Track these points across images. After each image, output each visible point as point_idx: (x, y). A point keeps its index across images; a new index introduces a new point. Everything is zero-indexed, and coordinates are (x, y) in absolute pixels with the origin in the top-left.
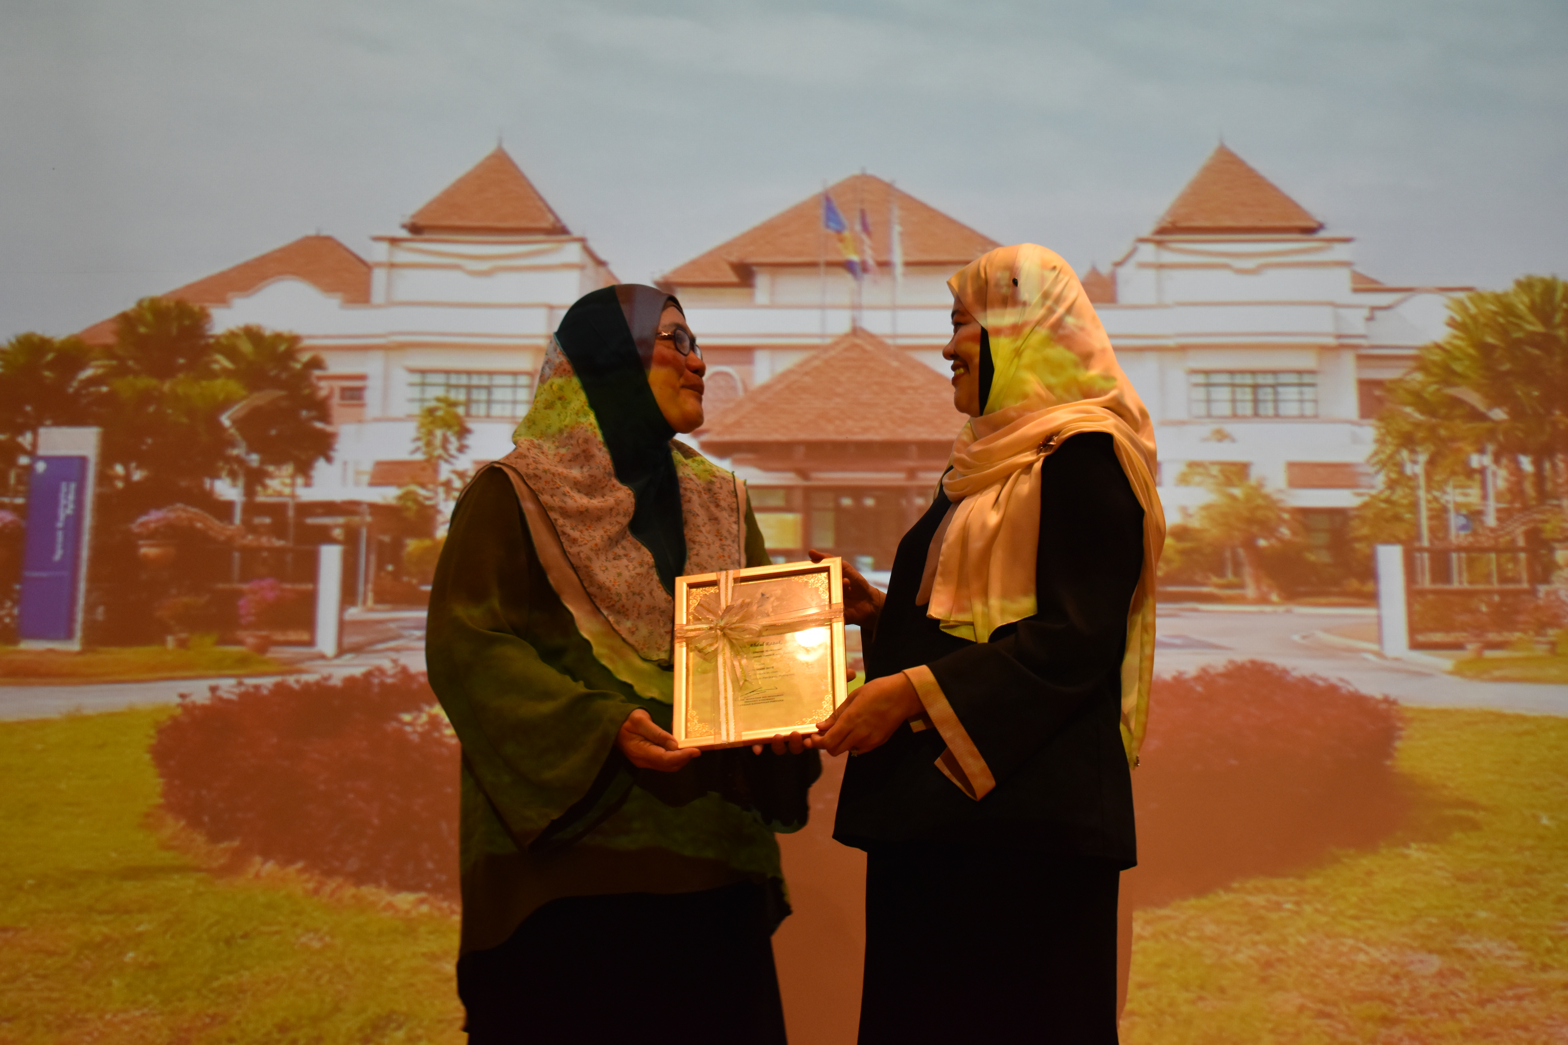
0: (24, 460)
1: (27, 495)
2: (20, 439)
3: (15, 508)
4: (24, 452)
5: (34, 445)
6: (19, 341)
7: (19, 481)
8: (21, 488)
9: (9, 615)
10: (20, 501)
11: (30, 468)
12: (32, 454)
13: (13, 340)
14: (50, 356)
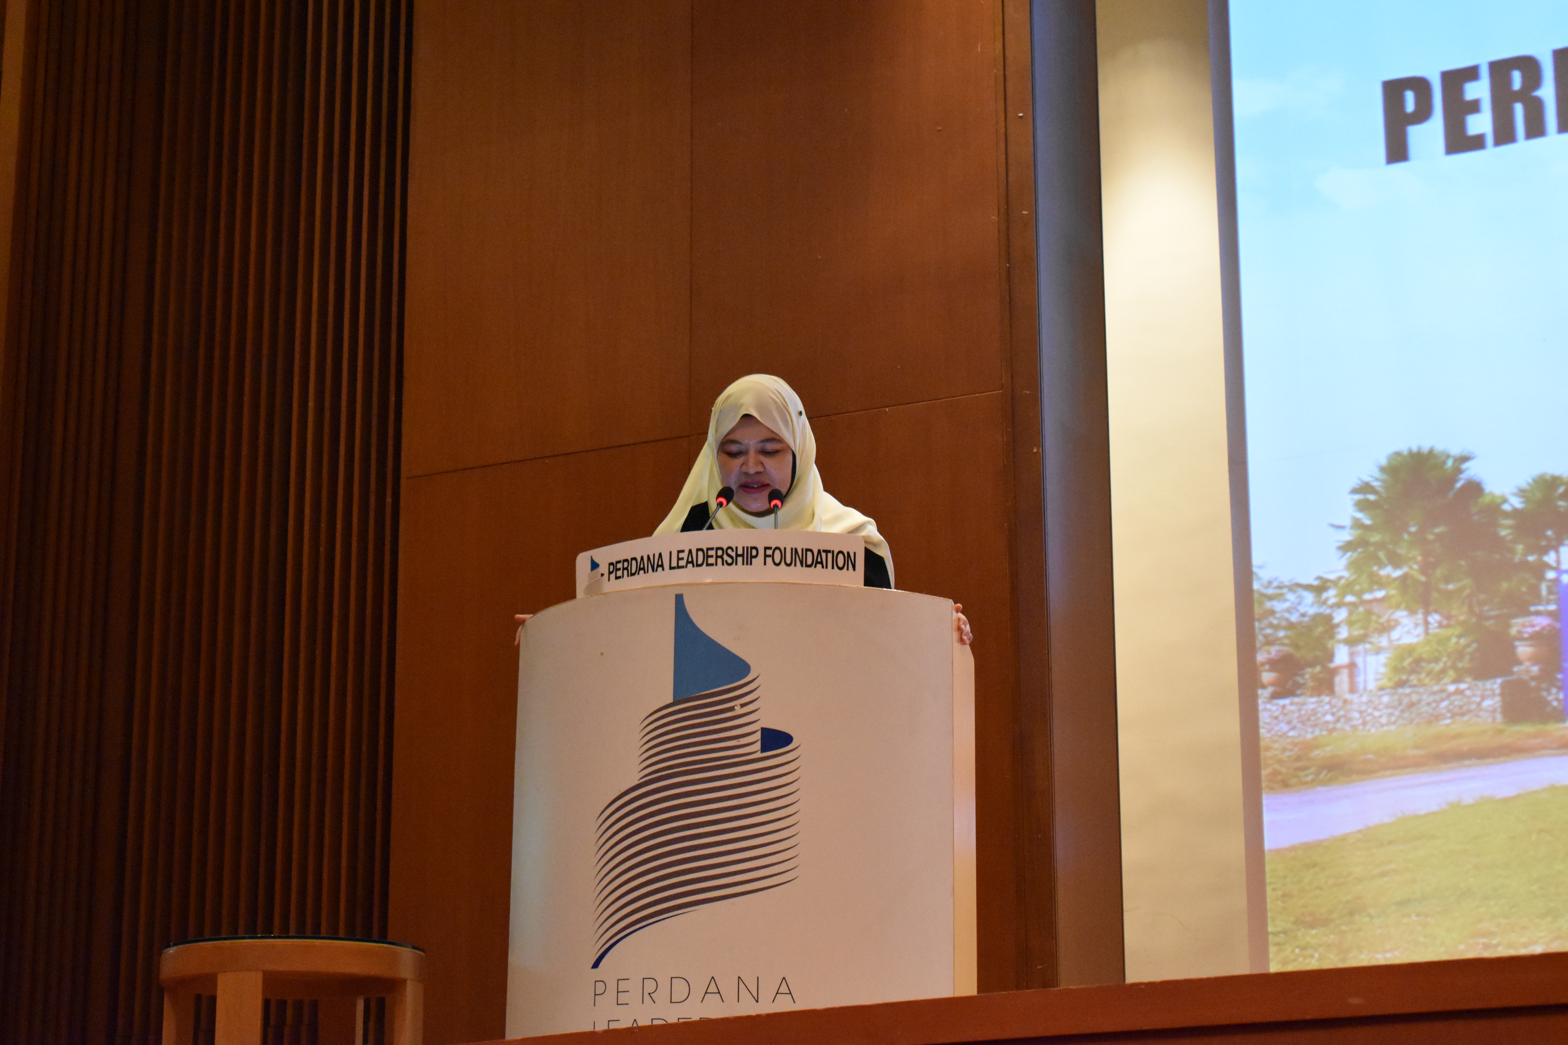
0: (1551, 575)
1: (1558, 602)
2: (1546, 558)
3: (1550, 614)
4: (1551, 568)
5: (1558, 562)
6: (1535, 481)
7: (1550, 592)
8: (1552, 597)
9: (1557, 699)
10: (1552, 607)
11: (1557, 581)
12: (1557, 569)
13: (1530, 481)
14: (1561, 489)
